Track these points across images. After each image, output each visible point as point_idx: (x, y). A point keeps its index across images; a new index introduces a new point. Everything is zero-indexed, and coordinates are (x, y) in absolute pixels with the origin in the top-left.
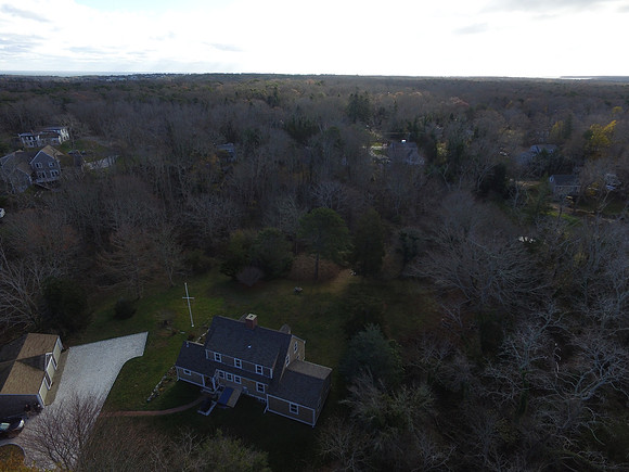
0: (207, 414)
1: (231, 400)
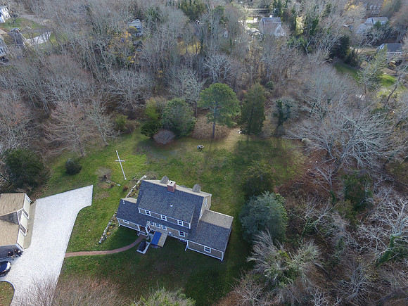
0: (144, 252)
1: (160, 241)
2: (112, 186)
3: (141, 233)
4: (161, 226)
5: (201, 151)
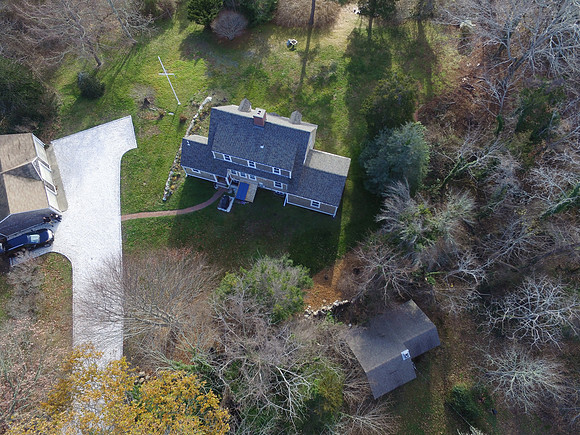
0: (228, 210)
1: (248, 195)
2: (162, 116)
3: (219, 185)
4: (248, 176)
5: (293, 50)
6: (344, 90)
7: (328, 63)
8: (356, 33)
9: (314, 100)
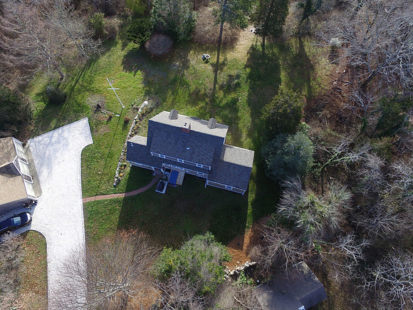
0: (164, 192)
1: (178, 180)
2: (111, 117)
3: (156, 172)
4: (178, 168)
5: (207, 62)
6: (246, 94)
7: (234, 72)
8: (253, 48)
9: (224, 102)
